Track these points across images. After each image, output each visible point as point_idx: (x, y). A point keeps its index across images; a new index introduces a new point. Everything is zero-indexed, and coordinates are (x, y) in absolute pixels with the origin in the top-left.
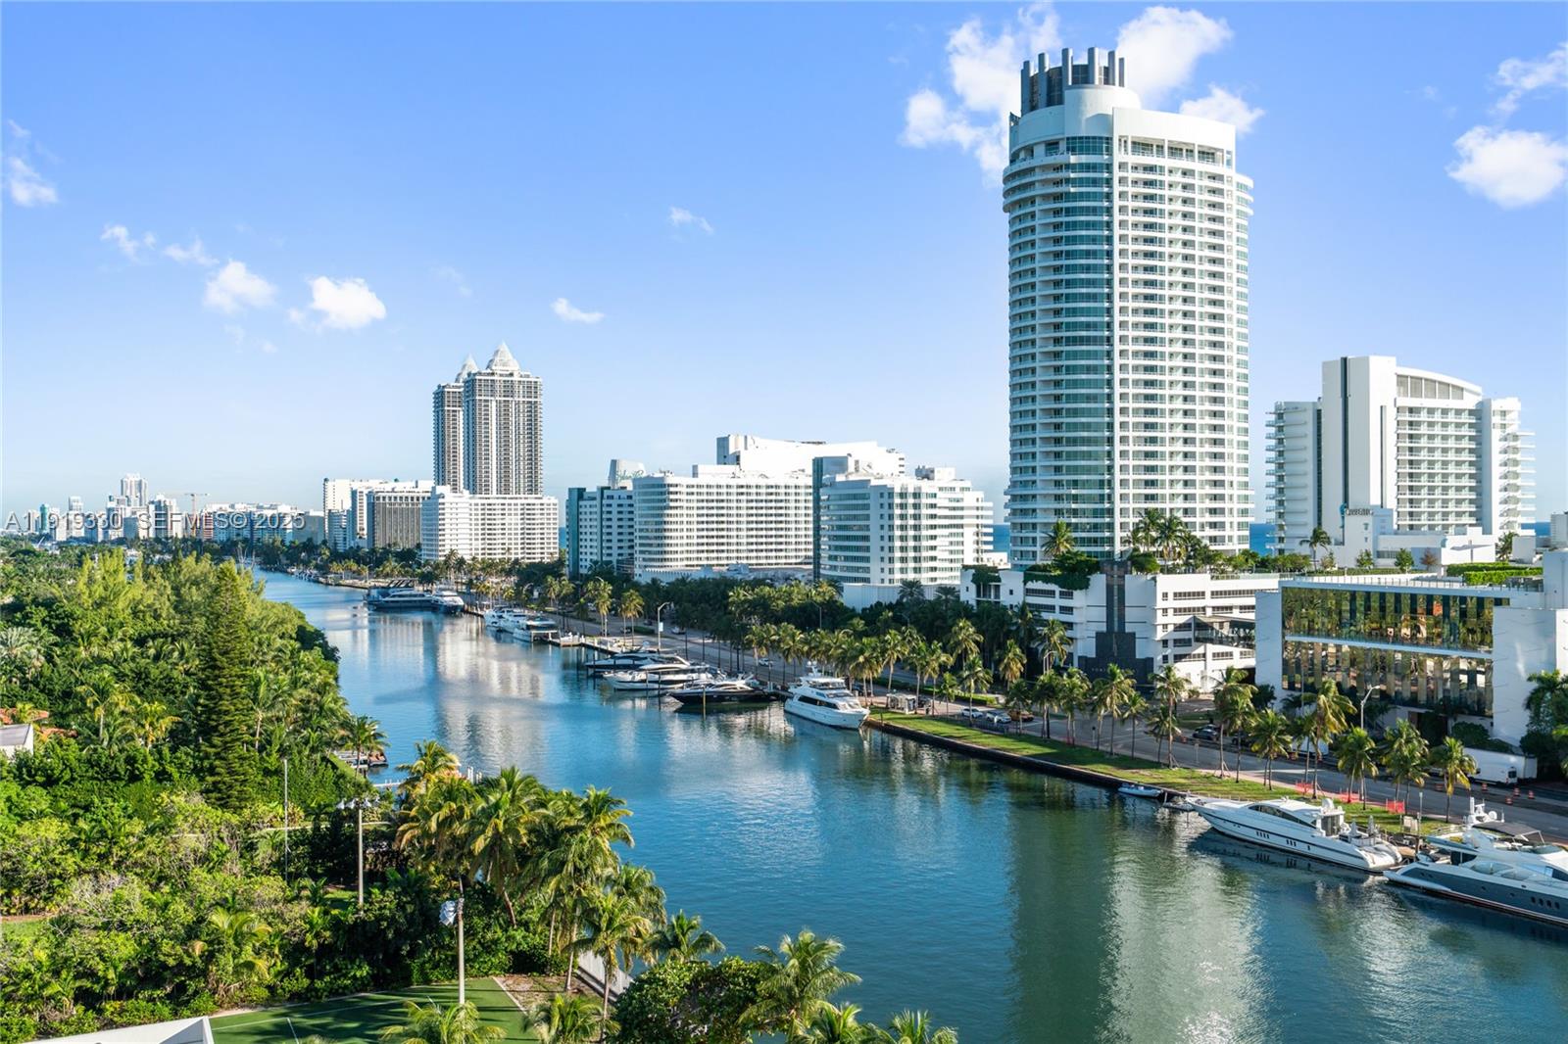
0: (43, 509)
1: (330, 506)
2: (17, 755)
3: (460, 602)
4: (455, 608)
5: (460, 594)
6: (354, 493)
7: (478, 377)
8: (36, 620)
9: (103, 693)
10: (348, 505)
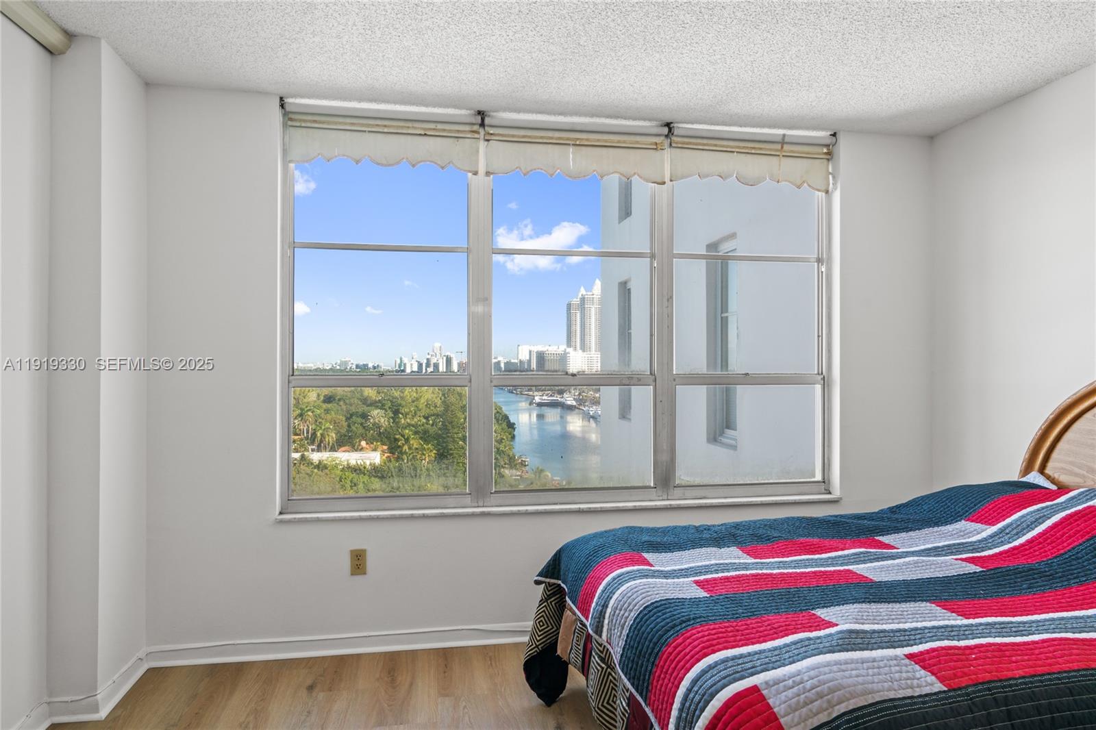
0: (401, 359)
1: (520, 358)
2: (370, 464)
3: (574, 403)
4: (572, 406)
5: (574, 399)
6: (530, 352)
7: (586, 296)
8: (387, 407)
9: (407, 440)
10: (528, 358)
